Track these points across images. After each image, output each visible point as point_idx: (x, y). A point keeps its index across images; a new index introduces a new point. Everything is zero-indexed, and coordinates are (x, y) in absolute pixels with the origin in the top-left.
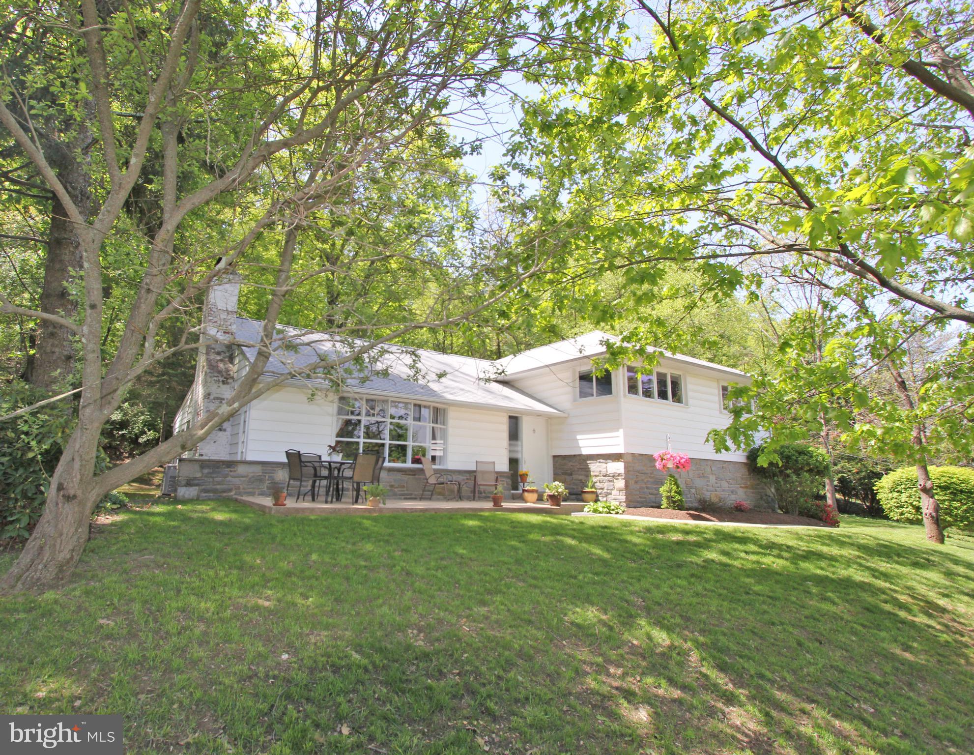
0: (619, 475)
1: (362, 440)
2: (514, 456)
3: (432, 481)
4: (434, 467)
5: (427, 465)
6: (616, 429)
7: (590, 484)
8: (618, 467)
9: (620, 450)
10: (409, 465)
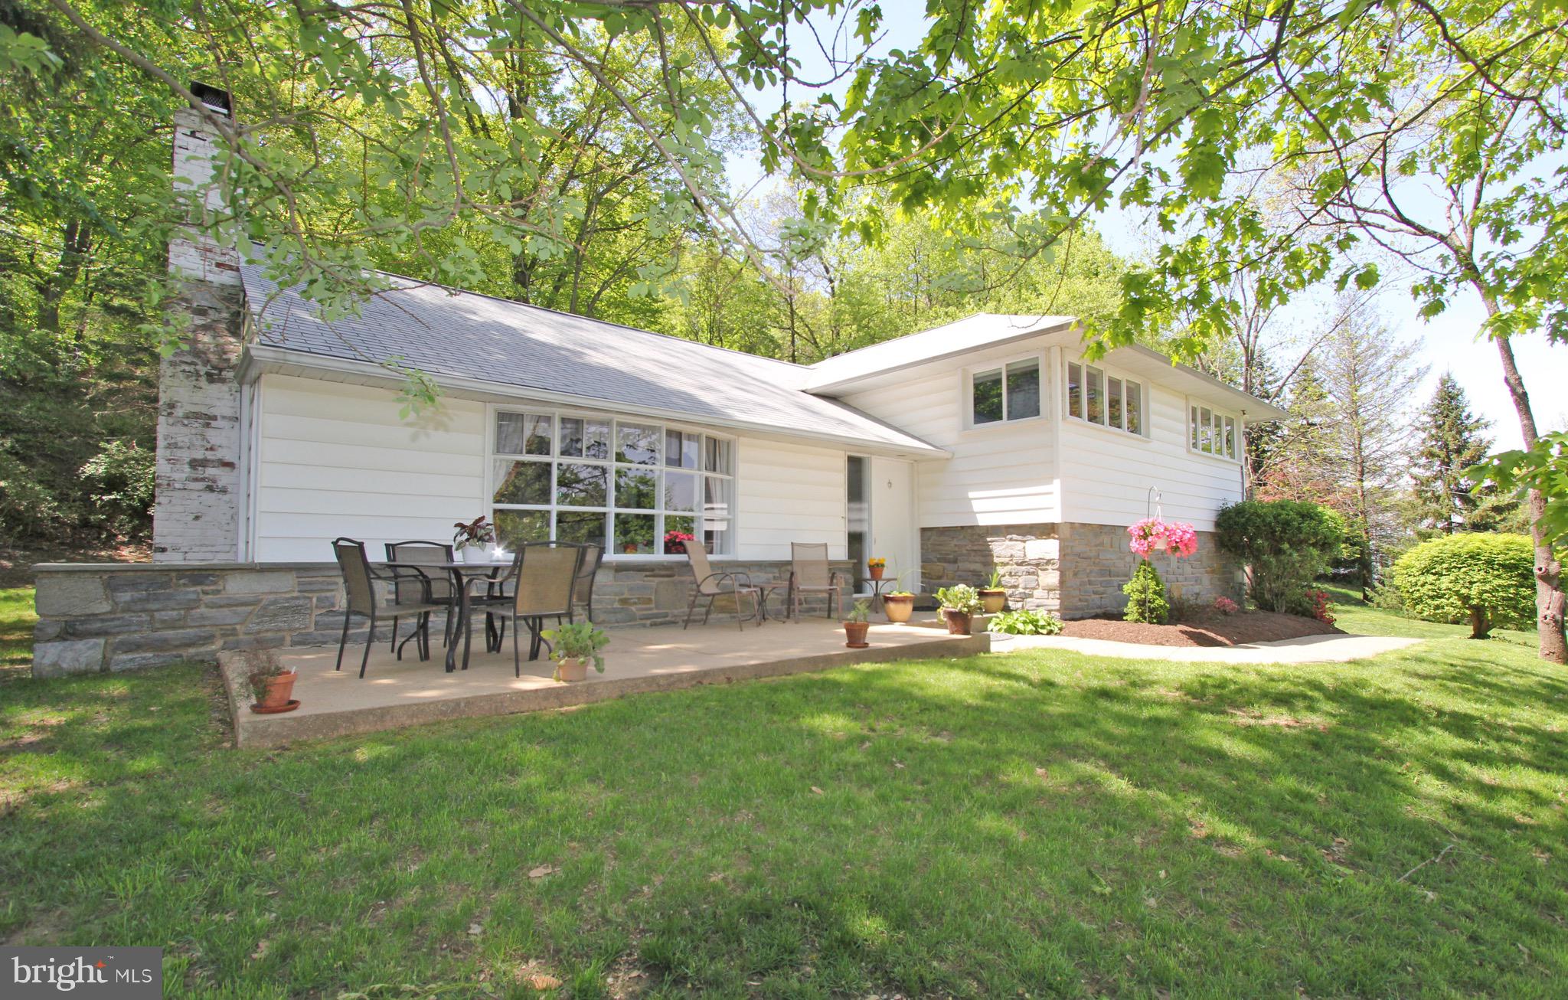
0: (1049, 562)
1: (554, 508)
2: (856, 528)
3: (708, 588)
4: (711, 557)
5: (696, 553)
6: (1049, 480)
7: (995, 581)
8: (1048, 548)
9: (1055, 517)
10: (659, 556)
